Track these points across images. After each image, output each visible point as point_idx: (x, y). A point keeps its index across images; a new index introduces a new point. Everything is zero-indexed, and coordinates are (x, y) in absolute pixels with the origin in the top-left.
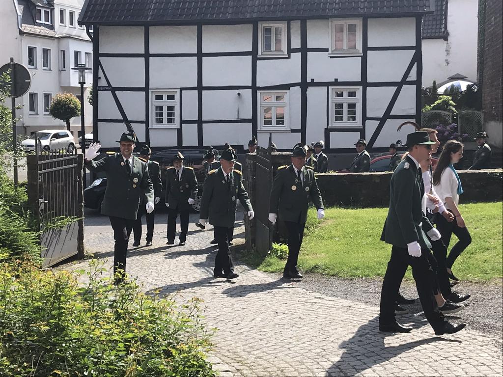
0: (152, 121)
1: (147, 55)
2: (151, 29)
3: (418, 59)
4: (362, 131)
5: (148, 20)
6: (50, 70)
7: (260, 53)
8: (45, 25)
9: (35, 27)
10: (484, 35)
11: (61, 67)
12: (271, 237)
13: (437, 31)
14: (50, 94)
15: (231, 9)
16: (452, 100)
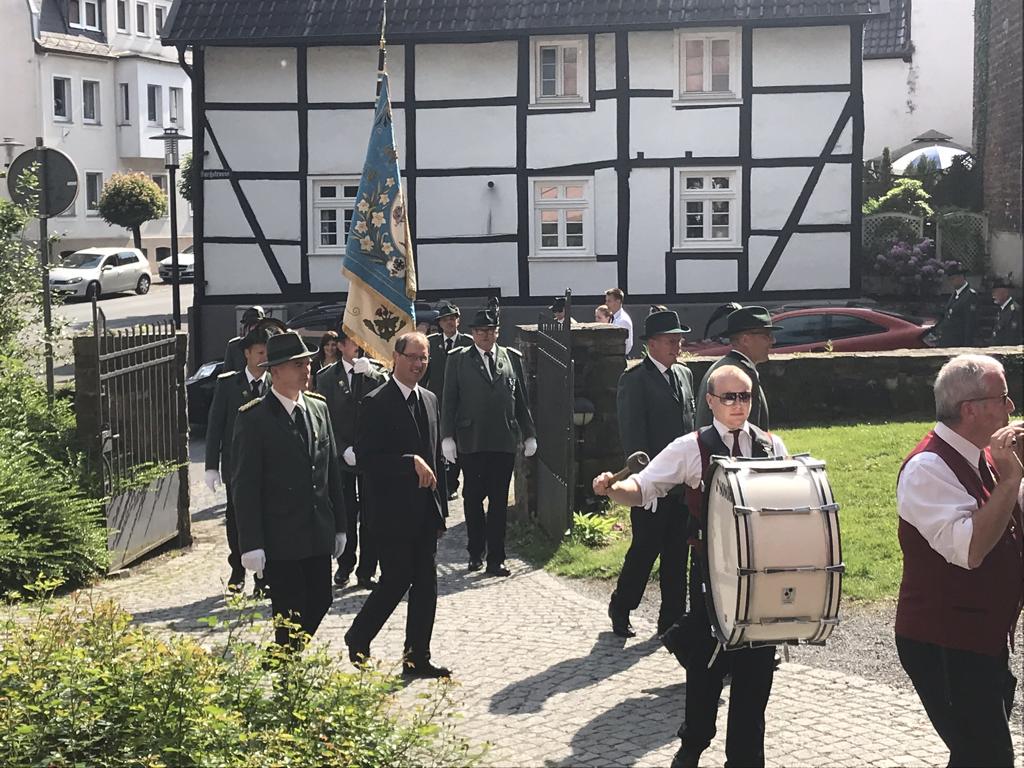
0: (314, 240)
1: (302, 107)
2: (311, 52)
3: (854, 110)
4: (742, 258)
5: (305, 34)
6: (99, 124)
7: (532, 100)
8: (87, 33)
9: (68, 36)
10: (987, 55)
11: (121, 119)
12: (572, 501)
13: (891, 43)
14: (100, 174)
15: (473, 11)
16: (922, 187)
